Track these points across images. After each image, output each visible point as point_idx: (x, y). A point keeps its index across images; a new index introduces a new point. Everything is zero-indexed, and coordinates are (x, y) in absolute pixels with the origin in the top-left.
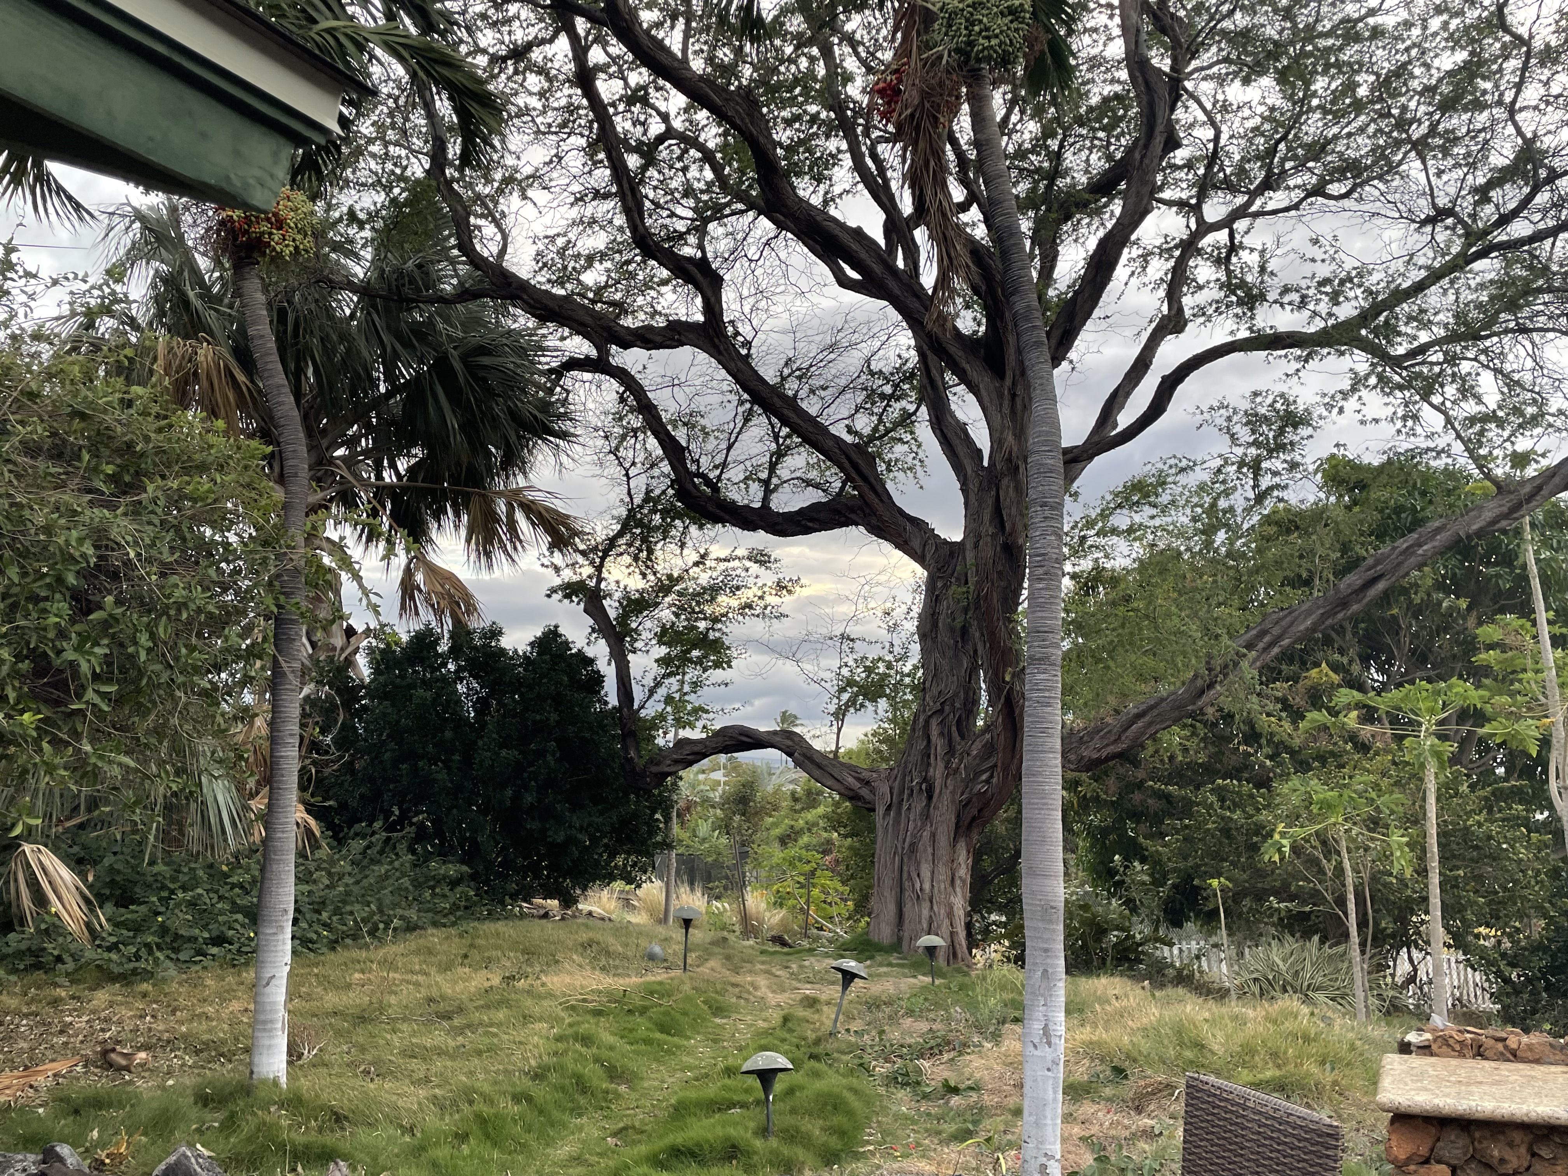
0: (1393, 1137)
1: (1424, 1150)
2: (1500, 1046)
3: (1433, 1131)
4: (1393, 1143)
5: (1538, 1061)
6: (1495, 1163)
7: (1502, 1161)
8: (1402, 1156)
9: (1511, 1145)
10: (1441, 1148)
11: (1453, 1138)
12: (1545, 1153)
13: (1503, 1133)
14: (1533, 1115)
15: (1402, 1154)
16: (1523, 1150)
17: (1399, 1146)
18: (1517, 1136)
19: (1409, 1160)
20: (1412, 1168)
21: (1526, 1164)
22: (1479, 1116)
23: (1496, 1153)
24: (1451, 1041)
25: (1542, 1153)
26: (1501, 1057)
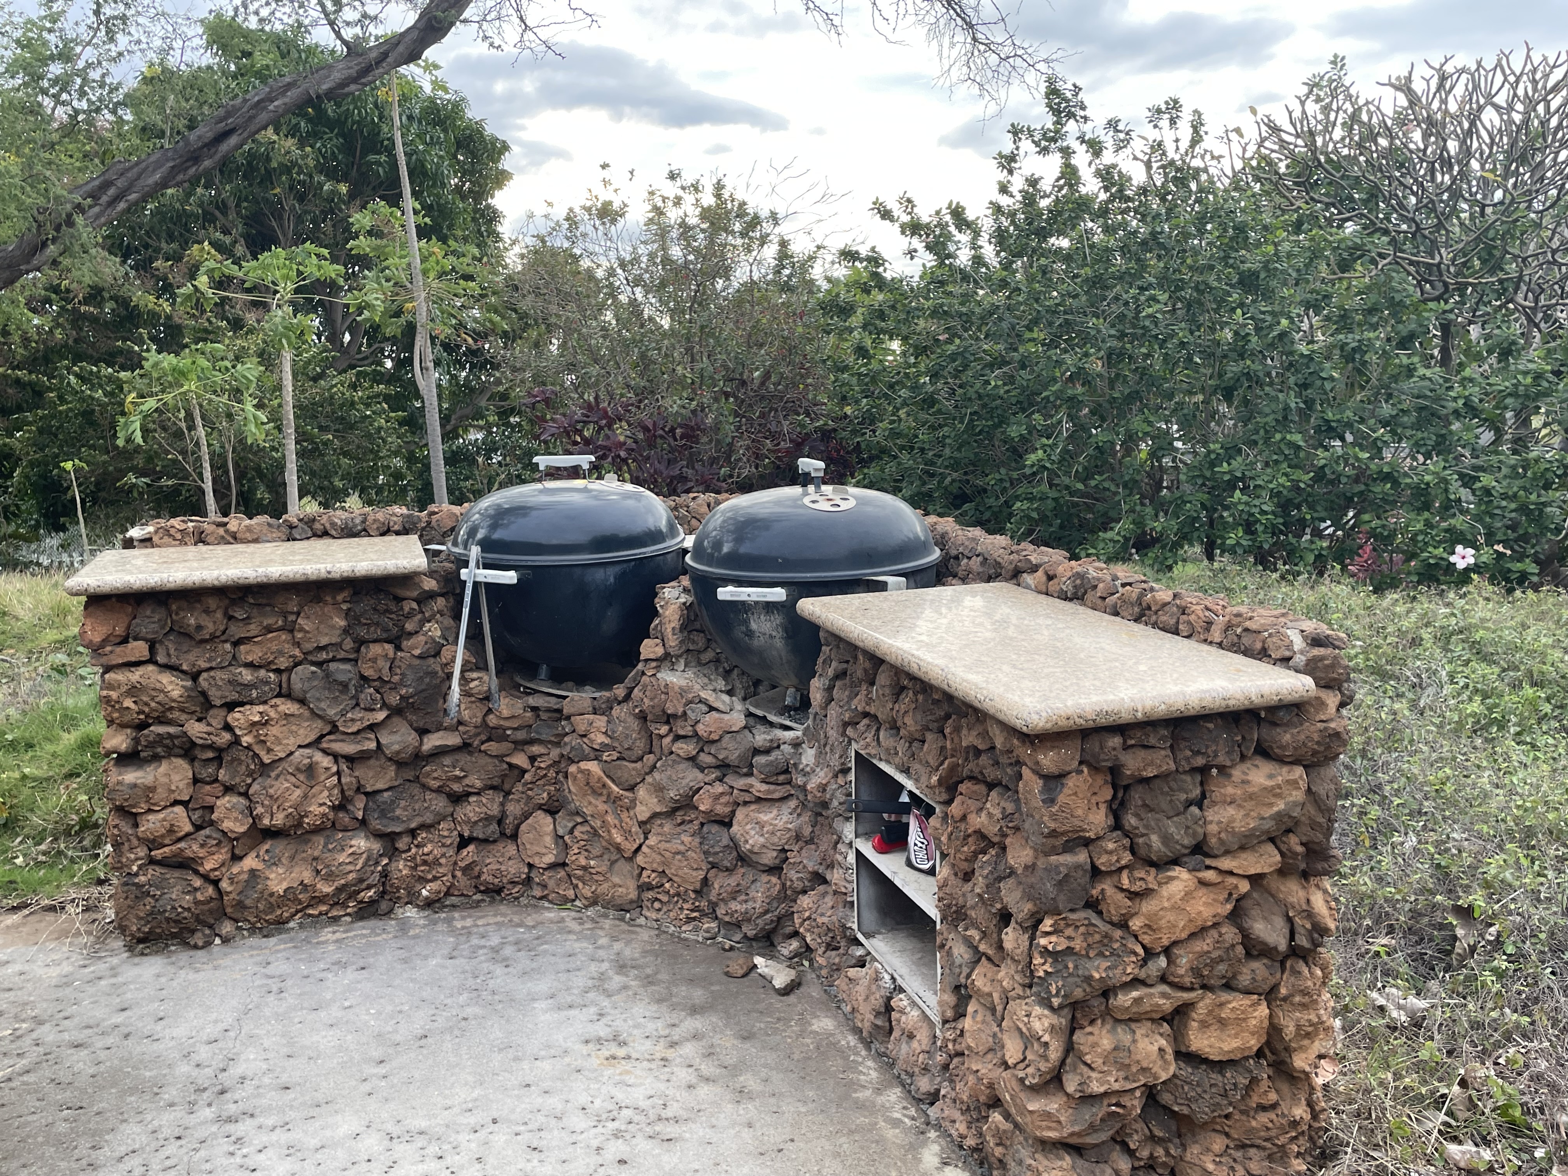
0: (88, 622)
1: (120, 630)
2: (221, 531)
3: (130, 609)
4: (87, 628)
5: (256, 541)
6: (192, 629)
7: (199, 628)
8: (97, 639)
9: (207, 611)
10: (138, 625)
11: (148, 613)
12: (240, 614)
13: (199, 601)
14: (223, 579)
15: (97, 638)
16: (219, 615)
17: (93, 629)
18: (212, 603)
19: (105, 642)
20: (108, 648)
21: (222, 628)
22: (171, 586)
23: (192, 621)
24: (172, 531)
25: (236, 615)
26: (222, 541)
